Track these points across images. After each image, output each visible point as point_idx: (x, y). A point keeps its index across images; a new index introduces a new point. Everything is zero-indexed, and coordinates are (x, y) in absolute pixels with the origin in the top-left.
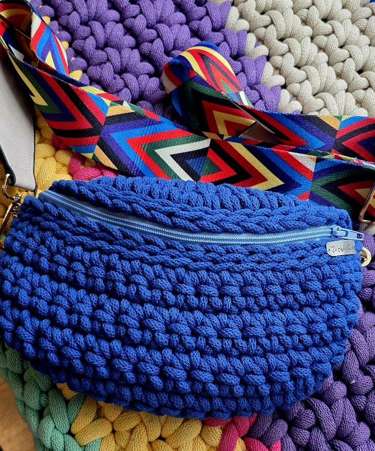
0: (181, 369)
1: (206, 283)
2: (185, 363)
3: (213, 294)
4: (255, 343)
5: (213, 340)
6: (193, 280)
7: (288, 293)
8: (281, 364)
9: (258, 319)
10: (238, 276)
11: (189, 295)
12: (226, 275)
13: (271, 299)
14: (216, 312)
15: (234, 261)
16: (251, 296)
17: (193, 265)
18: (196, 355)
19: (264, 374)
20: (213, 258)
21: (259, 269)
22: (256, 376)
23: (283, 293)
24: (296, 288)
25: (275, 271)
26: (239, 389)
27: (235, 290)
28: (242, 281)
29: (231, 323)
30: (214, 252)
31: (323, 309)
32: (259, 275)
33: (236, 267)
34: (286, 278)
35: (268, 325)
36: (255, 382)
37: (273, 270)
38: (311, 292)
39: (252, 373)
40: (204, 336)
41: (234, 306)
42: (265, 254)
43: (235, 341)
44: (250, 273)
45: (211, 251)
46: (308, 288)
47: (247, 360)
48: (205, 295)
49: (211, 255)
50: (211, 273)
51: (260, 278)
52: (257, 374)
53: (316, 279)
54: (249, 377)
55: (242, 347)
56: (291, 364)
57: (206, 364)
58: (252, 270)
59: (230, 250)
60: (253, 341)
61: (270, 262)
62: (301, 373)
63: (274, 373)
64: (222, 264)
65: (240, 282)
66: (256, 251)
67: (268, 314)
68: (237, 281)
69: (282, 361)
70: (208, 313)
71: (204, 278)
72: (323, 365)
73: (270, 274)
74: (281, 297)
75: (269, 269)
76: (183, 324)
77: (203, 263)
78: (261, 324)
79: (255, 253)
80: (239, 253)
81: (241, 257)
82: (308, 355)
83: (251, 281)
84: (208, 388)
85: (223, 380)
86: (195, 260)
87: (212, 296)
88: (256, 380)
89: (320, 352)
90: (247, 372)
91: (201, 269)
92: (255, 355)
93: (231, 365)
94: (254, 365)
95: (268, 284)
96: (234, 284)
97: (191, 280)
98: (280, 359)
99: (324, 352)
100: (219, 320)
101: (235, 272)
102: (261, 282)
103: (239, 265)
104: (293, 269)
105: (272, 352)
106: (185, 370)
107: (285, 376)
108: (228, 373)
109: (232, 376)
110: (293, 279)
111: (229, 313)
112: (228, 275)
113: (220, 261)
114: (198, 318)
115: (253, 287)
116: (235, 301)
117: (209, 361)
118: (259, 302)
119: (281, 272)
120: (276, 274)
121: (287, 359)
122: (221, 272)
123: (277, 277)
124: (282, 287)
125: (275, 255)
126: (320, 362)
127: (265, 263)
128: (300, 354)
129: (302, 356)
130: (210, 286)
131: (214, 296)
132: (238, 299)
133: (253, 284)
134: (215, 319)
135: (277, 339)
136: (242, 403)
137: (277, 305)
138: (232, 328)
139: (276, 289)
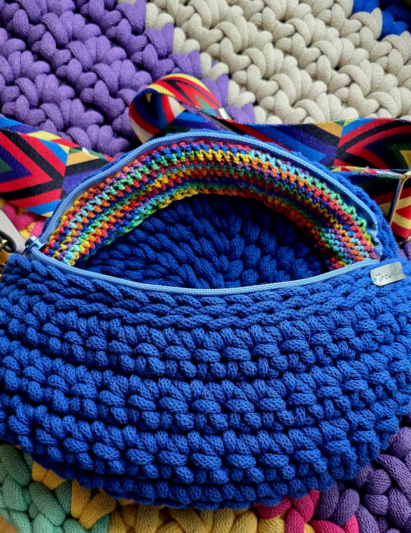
0: (214, 456)
1: (233, 345)
2: (217, 448)
3: (244, 358)
4: (304, 413)
5: (250, 416)
6: (216, 342)
7: (341, 339)
8: (337, 432)
9: (306, 381)
10: (274, 330)
11: (213, 363)
12: (257, 330)
13: (320, 351)
14: (250, 379)
15: (265, 311)
16: (293, 353)
17: (213, 323)
18: (230, 436)
19: (319, 447)
20: (238, 311)
21: (299, 316)
22: (309, 452)
23: (335, 341)
24: (348, 332)
25: (319, 315)
26: (289, 470)
27: (272, 349)
28: (279, 335)
29: (271, 391)
30: (239, 303)
32: (300, 323)
33: (269, 318)
34: (335, 322)
35: (318, 387)
36: (308, 459)
37: (316, 314)
38: (366, 333)
39: (304, 448)
40: (238, 413)
41: (273, 369)
42: (303, 295)
43: (279, 413)
44: (287, 324)
45: (235, 303)
46: (363, 329)
47: (296, 434)
48: (233, 360)
49: (234, 307)
50: (237, 330)
51: (302, 328)
52: (310, 449)
53: (369, 316)
54: (300, 454)
55: (288, 420)
56: (351, 428)
57: (244, 445)
58: (290, 319)
59: (259, 298)
60: (302, 410)
61: (311, 305)
62: (364, 438)
63: (331, 444)
64: (250, 317)
66: (291, 294)
67: (318, 372)
69: (341, 428)
70: (240, 381)
71: (230, 338)
72: (389, 420)
73: (313, 320)
74: (333, 346)
75: (311, 314)
76: (209, 400)
77: (226, 319)
78: (310, 387)
79: (290, 296)
80: (270, 299)
81: (273, 304)
82: (371, 414)
83: (291, 333)
84: (251, 474)
85: (268, 463)
86: (215, 317)
87: (243, 361)
88: (309, 456)
90: (297, 449)
91: (225, 326)
92: (305, 426)
93: (276, 443)
94: (305, 438)
95: (313, 333)
96: (269, 340)
97: (213, 342)
98: (337, 425)
100: (255, 389)
101: (269, 324)
102: (304, 333)
103: (272, 316)
104: (340, 309)
105: (326, 419)
106: (219, 455)
107: (344, 446)
108: (274, 453)
109: (278, 456)
110: (343, 322)
111: (267, 378)
112: (260, 329)
113: (248, 313)
114: (227, 390)
115: (295, 341)
116: (274, 362)
117: (248, 441)
118: (305, 359)
119: (327, 316)
120: (321, 318)
121: (346, 425)
122: (250, 327)
123: (322, 322)
124: (331, 333)
125: (316, 295)
126: (386, 418)
127: (305, 307)
128: (361, 413)
129: (364, 417)
130: (238, 347)
131: (246, 361)
132: (277, 360)
133: (294, 337)
134: (249, 388)
135: (331, 404)
136: (295, 485)
137: (329, 358)
138: (272, 398)
139: (325, 338)
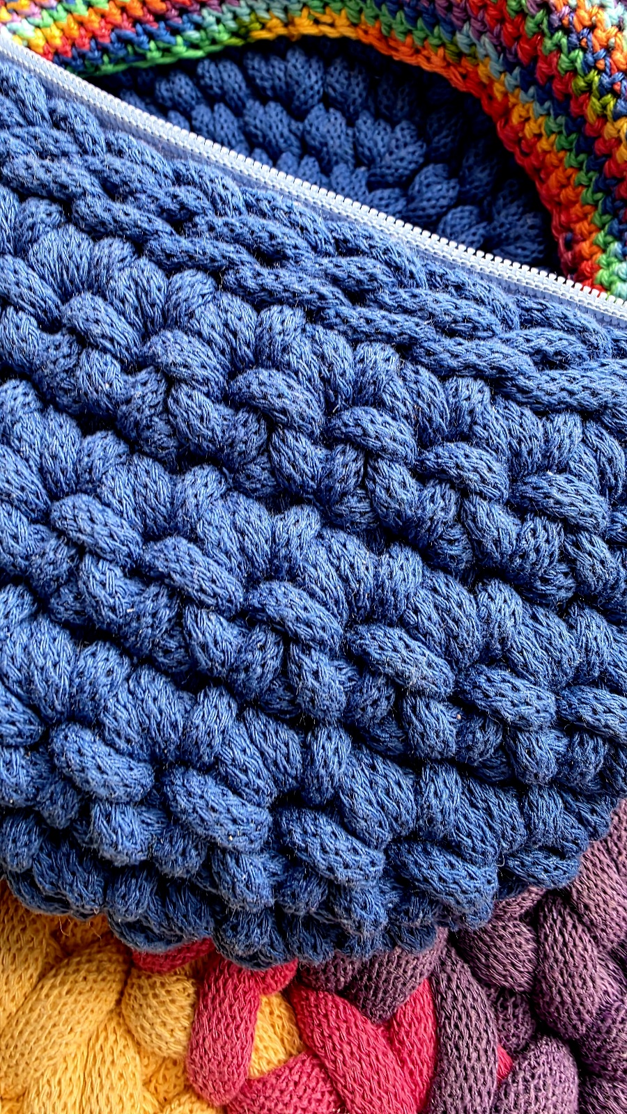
31: (571, 628)
52: (111, 744)
65: (235, 334)
68: (226, 325)
72: (459, 864)
89: (473, 805)
99: (488, 811)
